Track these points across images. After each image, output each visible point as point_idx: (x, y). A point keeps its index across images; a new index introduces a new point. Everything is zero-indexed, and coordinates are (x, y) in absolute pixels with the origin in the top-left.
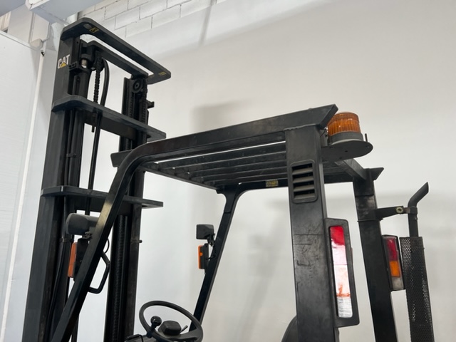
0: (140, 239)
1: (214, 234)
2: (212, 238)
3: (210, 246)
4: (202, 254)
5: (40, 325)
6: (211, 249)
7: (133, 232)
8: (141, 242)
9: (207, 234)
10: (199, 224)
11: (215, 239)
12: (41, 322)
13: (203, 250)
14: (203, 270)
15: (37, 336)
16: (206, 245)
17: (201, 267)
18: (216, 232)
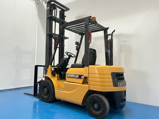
1: (79, 44)
7: (63, 44)
10: (76, 41)
13: (77, 47)
16: (77, 46)
17: (76, 50)
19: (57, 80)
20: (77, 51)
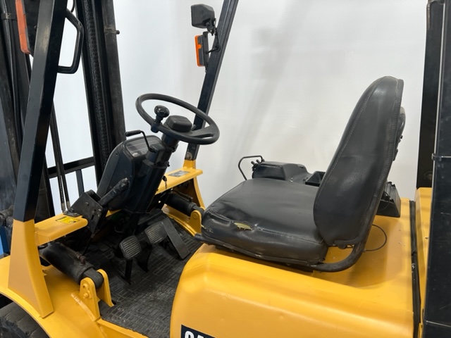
0: (117, 29)
1: (214, 20)
2: (214, 25)
3: (209, 35)
4: (200, 47)
5: (7, 131)
6: (211, 39)
7: (105, 18)
8: (118, 33)
9: (207, 18)
10: (193, 4)
11: (216, 26)
12: (7, 128)
13: (202, 40)
14: (203, 68)
15: (7, 143)
16: (205, 34)
17: (200, 64)
18: (217, 16)
19: (93, 318)
20: (202, 71)
